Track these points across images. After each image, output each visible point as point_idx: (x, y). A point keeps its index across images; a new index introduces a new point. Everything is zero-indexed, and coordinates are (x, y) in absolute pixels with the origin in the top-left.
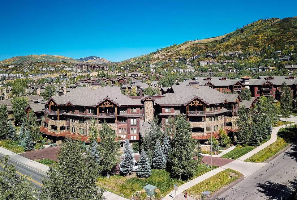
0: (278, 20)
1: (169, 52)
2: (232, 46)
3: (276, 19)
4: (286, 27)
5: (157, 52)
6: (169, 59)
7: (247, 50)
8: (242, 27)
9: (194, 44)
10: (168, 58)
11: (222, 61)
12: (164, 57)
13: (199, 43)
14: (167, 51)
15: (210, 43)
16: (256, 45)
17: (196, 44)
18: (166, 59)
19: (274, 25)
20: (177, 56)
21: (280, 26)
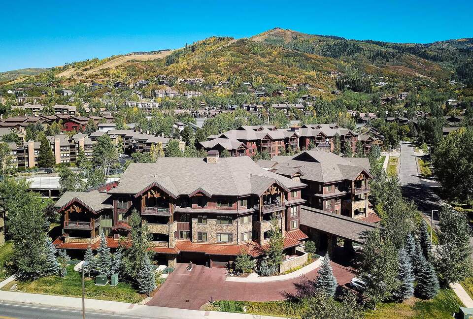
0: (235, 41)
1: (87, 69)
2: (190, 71)
3: (232, 39)
4: (245, 52)
5: (65, 68)
6: (92, 81)
7: (209, 77)
8: (192, 44)
9: (128, 61)
10: (89, 79)
11: (185, 92)
12: (83, 78)
13: (136, 61)
14: (84, 68)
15: (151, 61)
16: (218, 72)
17: (132, 61)
18: (87, 82)
19: (230, 46)
20: (105, 77)
21: (237, 48)
